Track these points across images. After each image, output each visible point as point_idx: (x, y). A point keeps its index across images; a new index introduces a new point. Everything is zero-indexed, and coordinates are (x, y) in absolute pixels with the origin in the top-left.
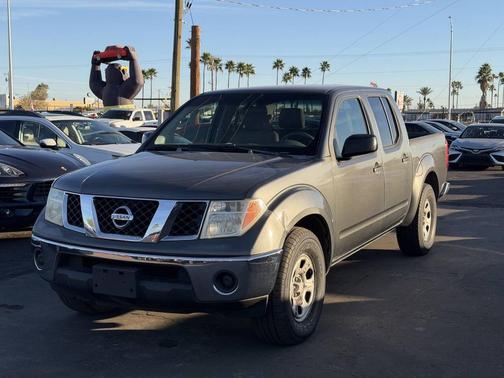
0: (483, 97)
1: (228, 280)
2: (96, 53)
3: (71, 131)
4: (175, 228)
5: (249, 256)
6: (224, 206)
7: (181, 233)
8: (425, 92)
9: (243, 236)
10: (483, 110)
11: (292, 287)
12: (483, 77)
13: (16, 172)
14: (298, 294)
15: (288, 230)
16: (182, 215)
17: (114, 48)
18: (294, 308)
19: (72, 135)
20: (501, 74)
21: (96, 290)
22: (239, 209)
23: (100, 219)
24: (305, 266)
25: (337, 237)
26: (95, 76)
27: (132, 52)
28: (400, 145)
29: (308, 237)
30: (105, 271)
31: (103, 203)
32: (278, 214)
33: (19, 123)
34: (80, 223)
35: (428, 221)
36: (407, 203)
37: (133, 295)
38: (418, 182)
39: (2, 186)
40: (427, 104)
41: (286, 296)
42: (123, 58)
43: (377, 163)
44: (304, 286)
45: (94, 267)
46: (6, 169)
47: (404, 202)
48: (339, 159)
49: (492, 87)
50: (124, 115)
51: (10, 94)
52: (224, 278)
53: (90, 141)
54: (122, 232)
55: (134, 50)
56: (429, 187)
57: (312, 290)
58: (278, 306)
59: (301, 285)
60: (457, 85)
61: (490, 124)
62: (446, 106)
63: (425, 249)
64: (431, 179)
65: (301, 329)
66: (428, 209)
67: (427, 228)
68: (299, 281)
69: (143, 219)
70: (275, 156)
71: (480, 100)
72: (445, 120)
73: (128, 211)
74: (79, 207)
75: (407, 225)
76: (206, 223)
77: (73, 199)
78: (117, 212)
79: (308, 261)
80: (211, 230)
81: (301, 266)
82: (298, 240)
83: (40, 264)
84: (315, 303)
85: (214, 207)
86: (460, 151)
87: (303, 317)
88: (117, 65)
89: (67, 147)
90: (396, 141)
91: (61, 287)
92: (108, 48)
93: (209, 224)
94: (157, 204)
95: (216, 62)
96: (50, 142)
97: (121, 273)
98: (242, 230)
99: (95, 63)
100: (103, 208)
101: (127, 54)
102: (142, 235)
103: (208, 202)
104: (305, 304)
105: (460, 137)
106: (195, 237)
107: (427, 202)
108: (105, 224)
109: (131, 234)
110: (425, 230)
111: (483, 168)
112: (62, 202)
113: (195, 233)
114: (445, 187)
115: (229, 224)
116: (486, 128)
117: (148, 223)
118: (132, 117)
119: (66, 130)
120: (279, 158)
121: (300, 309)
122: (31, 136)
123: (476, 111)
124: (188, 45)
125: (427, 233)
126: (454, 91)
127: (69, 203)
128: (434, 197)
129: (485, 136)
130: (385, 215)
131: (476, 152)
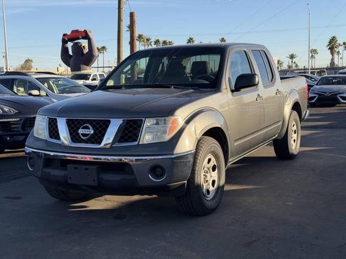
0: (333, 59)
1: (159, 171)
2: (64, 35)
3: (49, 85)
4: (122, 137)
5: (173, 154)
6: (155, 122)
7: (126, 141)
8: (292, 57)
9: (168, 141)
10: (333, 68)
11: (203, 177)
12: (332, 45)
13: (13, 111)
14: (207, 181)
15: (199, 137)
16: (126, 129)
17: (77, 31)
18: (204, 190)
19: (50, 88)
20: (344, 43)
21: (70, 181)
22: (165, 124)
23: (71, 134)
24: (211, 162)
25: (233, 144)
26: (64, 51)
27: (89, 34)
28: (274, 83)
29: (213, 143)
30: (76, 168)
31: (73, 123)
32: (191, 127)
33: (13, 80)
34: (58, 137)
35: (295, 136)
36: (280, 123)
37: (95, 184)
38: (287, 109)
39: (1, 120)
40: (294, 65)
41: (199, 182)
42: (84, 38)
43: (259, 95)
44: (211, 176)
45: (68, 166)
46: (6, 109)
47: (278, 122)
48: (232, 91)
49: (338, 52)
50: (85, 77)
51: (7, 66)
52: (156, 169)
53: (62, 91)
54: (86, 142)
55: (90, 32)
56: (295, 113)
57: (216, 179)
58: (193, 188)
59: (208, 175)
60: (314, 51)
61: (337, 75)
62: (307, 66)
63: (293, 155)
64: (296, 107)
65: (209, 204)
66: (295, 128)
67: (294, 141)
68: (207, 172)
69: (100, 132)
70: (189, 89)
71: (330, 61)
72: (306, 74)
73: (90, 127)
74: (57, 126)
75: (280, 138)
76: (143, 133)
77: (53, 121)
78: (82, 128)
79: (213, 159)
80: (146, 138)
81: (209, 163)
82: (205, 144)
83: (31, 166)
84: (219, 188)
85: (148, 123)
86: (317, 94)
87: (210, 196)
88: (79, 43)
89: (47, 95)
90: (272, 81)
91: (46, 181)
92: (73, 32)
93: (145, 134)
94: (109, 122)
95: (148, 40)
96: (35, 92)
97: (87, 169)
98: (167, 137)
99: (64, 42)
100: (73, 126)
101: (86, 36)
102: (100, 143)
103: (144, 119)
104: (211, 188)
105: (317, 85)
106: (136, 143)
107: (294, 123)
108: (75, 137)
109: (93, 143)
110: (293, 142)
111: (333, 105)
112: (45, 124)
113: (135, 140)
114: (306, 113)
115: (159, 134)
116: (334, 78)
117: (103, 135)
118: (91, 78)
119: (46, 84)
120: (192, 90)
121: (208, 192)
122: (22, 89)
123: (327, 69)
124: (128, 29)
125: (294, 145)
126: (312, 56)
127: (50, 124)
128: (299, 120)
129: (334, 84)
130: (265, 131)
131: (328, 94)
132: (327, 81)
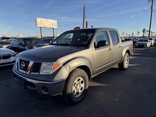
0: (144, 34)
4: (34, 70)
7: (35, 72)
8: (133, 34)
10: (143, 37)
12: (144, 31)
14: (77, 89)
15: (70, 71)
18: (75, 94)
22: (52, 65)
25: (94, 70)
35: (127, 62)
36: (120, 58)
38: (124, 52)
40: (133, 36)
43: (110, 48)
44: (80, 86)
48: (95, 48)
54: (22, 70)
56: (127, 54)
57: (83, 87)
60: (139, 32)
62: (136, 36)
63: (125, 69)
64: (128, 52)
66: (127, 59)
68: (78, 85)
72: (136, 38)
73: (24, 63)
75: (120, 63)
78: (22, 64)
79: (81, 79)
81: (78, 81)
84: (84, 90)
85: (44, 65)
86: (138, 44)
87: (79, 96)
90: (118, 42)
94: (29, 62)
98: (52, 72)
103: (42, 62)
104: (80, 91)
105: (138, 41)
106: (38, 73)
107: (127, 57)
114: (132, 53)
116: (144, 40)
121: (78, 93)
123: (142, 37)
125: (126, 65)
128: (128, 56)
129: (143, 41)
130: (113, 62)
131: (141, 44)
132: (141, 41)
